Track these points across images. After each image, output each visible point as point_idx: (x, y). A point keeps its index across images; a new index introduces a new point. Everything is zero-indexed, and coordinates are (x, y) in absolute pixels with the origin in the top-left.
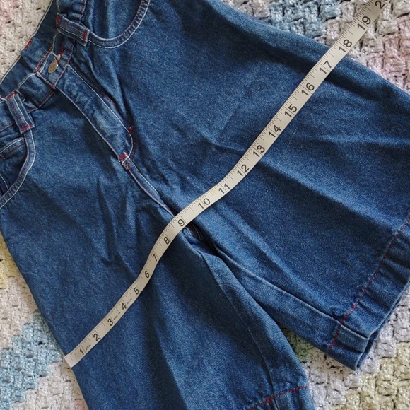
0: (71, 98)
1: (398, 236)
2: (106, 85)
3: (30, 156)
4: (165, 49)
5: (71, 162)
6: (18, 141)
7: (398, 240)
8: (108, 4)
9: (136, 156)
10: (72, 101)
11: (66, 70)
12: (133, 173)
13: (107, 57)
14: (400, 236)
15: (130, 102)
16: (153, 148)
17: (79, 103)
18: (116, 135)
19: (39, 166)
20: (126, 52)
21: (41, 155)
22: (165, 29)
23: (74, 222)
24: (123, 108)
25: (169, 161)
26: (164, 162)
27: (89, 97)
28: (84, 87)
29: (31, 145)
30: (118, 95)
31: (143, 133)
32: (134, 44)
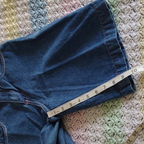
0: (2, 101)
1: (106, 43)
2: (8, 88)
3: (4, 128)
4: (15, 64)
5: (16, 118)
7: (108, 44)
9: (29, 98)
10: (3, 101)
12: (31, 103)
13: (3, 80)
14: (107, 42)
15: (17, 86)
16: (31, 91)
17: (5, 100)
18: (20, 98)
19: (8, 128)
20: (6, 74)
21: (6, 125)
22: (11, 59)
23: (28, 135)
24: (16, 89)
25: (37, 90)
26: (36, 92)
27: (6, 96)
28: (3, 94)
29: (2, 125)
30: (13, 87)
31: (25, 90)
32: (7, 70)
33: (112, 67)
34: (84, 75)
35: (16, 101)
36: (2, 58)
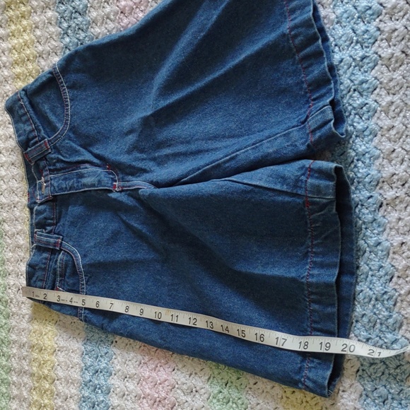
0: (65, 191)
1: (290, 32)
2: (77, 158)
4: (93, 101)
6: (61, 256)
7: (293, 33)
8: (46, 113)
9: (121, 176)
10: (66, 193)
11: (51, 180)
12: (126, 187)
13: (67, 141)
14: (292, 29)
16: (124, 159)
17: (71, 189)
18: (101, 178)
20: (74, 127)
22: (85, 90)
24: (96, 161)
25: (139, 155)
26: (137, 159)
27: (73, 178)
28: (67, 176)
30: (88, 157)
32: (75, 117)
33: (301, 89)
34: (243, 113)
35: (93, 185)
36: (65, 90)
